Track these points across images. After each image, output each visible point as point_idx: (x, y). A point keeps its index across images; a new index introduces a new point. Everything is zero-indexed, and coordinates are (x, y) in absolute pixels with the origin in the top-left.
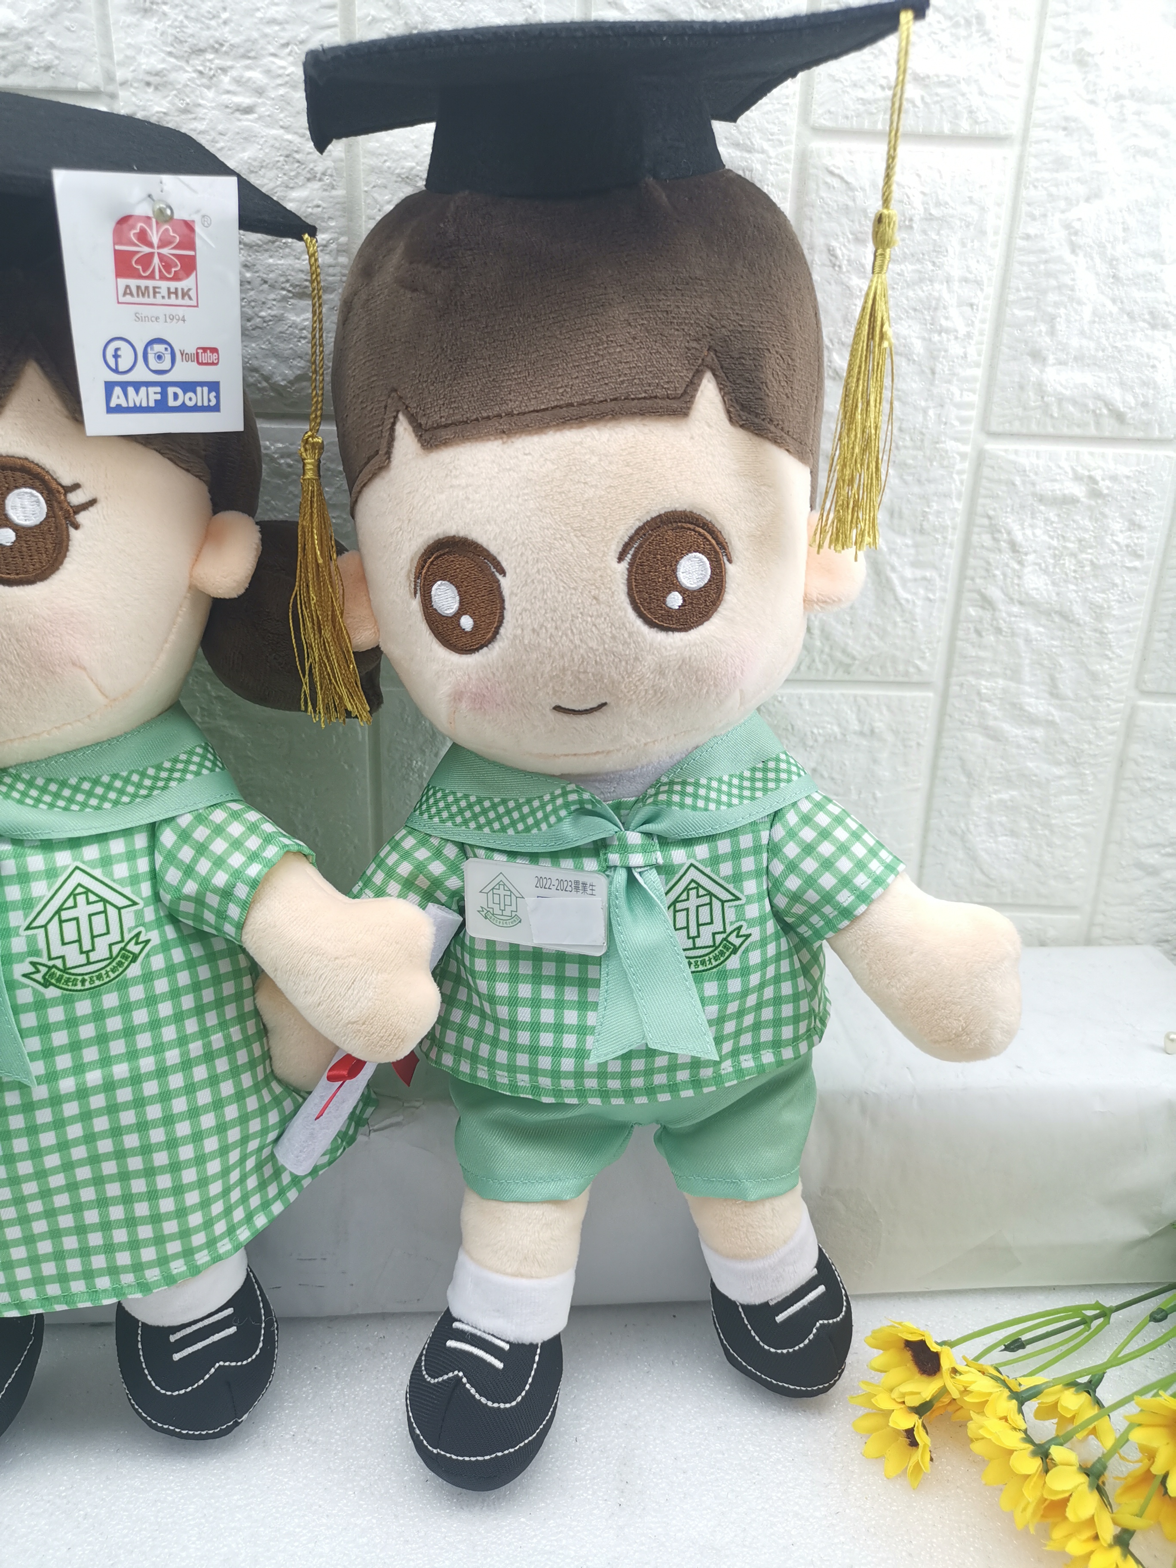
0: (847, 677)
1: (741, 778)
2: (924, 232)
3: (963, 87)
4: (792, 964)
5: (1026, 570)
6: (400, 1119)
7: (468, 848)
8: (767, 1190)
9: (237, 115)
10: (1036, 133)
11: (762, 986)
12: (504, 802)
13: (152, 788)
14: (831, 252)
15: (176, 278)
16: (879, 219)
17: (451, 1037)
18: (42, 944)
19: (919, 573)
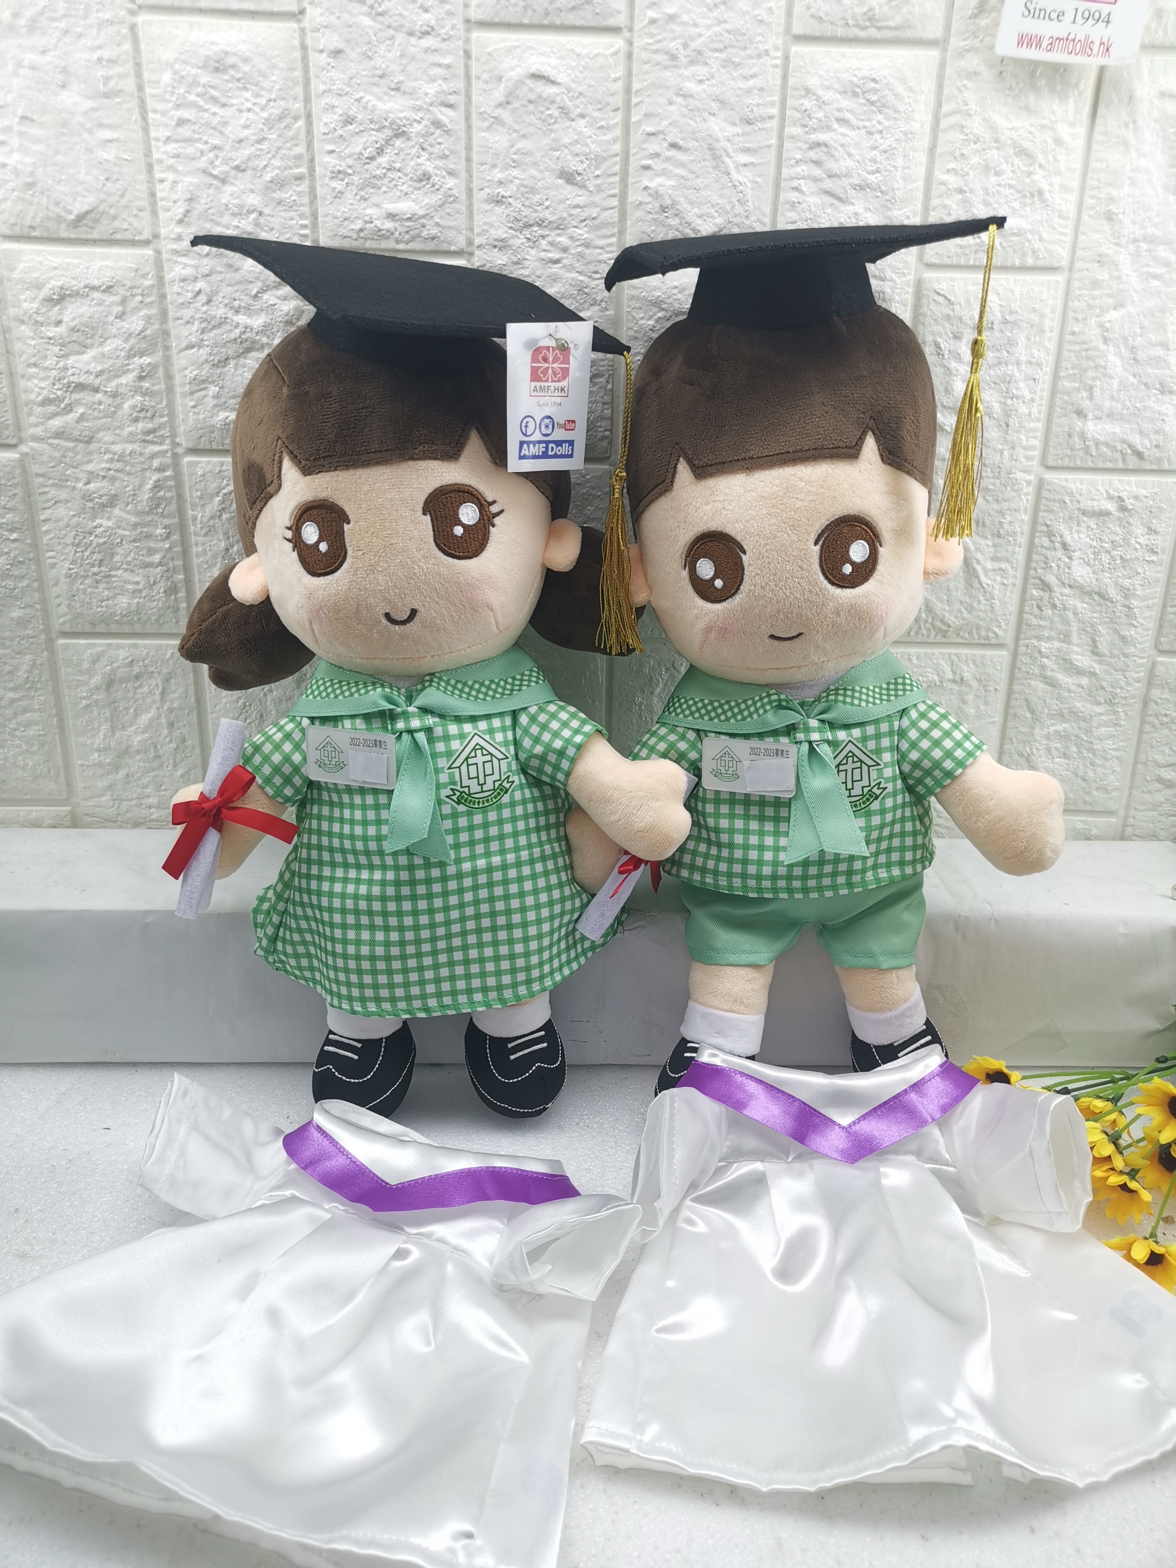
0: (944, 640)
1: (881, 688)
2: (1002, 331)
3: (1029, 236)
4: (912, 811)
5: (1075, 562)
6: (644, 923)
7: (702, 733)
8: (895, 963)
9: (550, 265)
10: (1078, 265)
11: (893, 822)
12: (728, 702)
13: (512, 690)
14: (937, 345)
15: (559, 381)
16: (976, 342)
17: (687, 859)
18: (457, 778)
19: (997, 565)
